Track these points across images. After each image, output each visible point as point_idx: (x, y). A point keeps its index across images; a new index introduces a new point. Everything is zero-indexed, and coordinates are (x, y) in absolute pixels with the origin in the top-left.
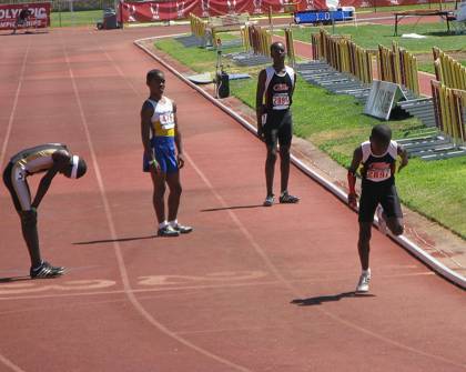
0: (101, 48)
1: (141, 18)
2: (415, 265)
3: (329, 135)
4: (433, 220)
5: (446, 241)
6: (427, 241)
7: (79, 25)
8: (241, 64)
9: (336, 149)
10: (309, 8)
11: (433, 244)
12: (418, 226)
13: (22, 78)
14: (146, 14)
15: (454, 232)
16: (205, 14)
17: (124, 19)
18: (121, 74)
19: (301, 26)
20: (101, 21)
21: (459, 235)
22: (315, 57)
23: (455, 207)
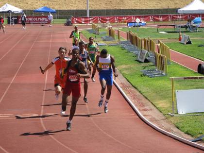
0: (64, 32)
1: (78, 22)
2: (134, 114)
3: (124, 66)
4: (146, 98)
5: (148, 106)
6: (142, 105)
7: (58, 24)
8: (104, 40)
9: (124, 72)
10: (133, 21)
11: (144, 106)
12: (141, 100)
13: (35, 42)
14: (80, 21)
15: (151, 103)
16: (99, 22)
17: (73, 22)
18: (67, 41)
19: (130, 27)
20: (66, 23)
21: (153, 104)
22: (127, 39)
23: (154, 94)
